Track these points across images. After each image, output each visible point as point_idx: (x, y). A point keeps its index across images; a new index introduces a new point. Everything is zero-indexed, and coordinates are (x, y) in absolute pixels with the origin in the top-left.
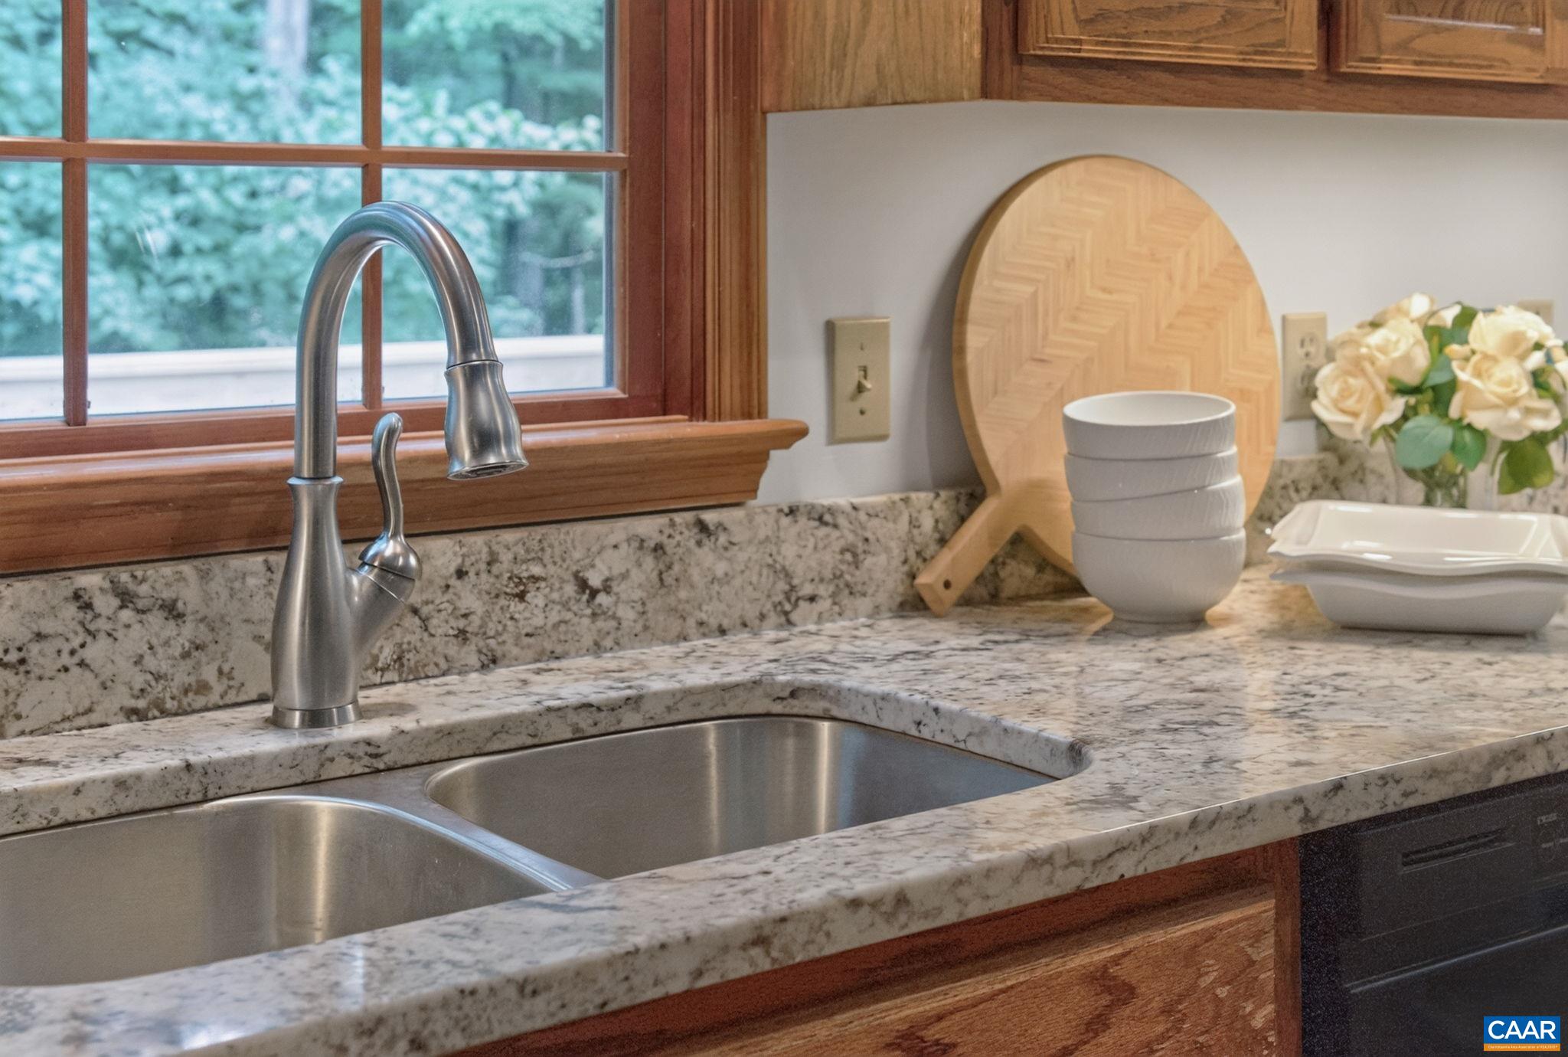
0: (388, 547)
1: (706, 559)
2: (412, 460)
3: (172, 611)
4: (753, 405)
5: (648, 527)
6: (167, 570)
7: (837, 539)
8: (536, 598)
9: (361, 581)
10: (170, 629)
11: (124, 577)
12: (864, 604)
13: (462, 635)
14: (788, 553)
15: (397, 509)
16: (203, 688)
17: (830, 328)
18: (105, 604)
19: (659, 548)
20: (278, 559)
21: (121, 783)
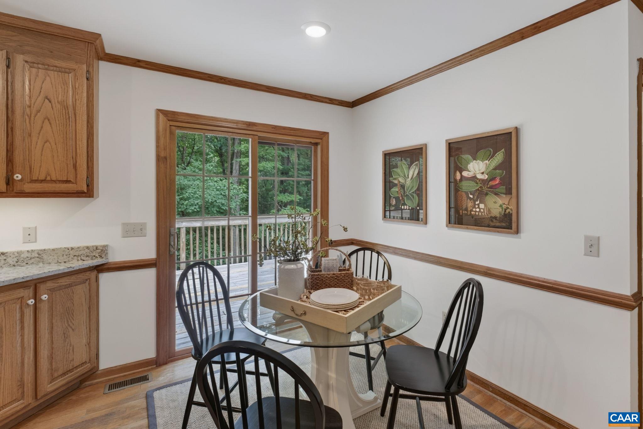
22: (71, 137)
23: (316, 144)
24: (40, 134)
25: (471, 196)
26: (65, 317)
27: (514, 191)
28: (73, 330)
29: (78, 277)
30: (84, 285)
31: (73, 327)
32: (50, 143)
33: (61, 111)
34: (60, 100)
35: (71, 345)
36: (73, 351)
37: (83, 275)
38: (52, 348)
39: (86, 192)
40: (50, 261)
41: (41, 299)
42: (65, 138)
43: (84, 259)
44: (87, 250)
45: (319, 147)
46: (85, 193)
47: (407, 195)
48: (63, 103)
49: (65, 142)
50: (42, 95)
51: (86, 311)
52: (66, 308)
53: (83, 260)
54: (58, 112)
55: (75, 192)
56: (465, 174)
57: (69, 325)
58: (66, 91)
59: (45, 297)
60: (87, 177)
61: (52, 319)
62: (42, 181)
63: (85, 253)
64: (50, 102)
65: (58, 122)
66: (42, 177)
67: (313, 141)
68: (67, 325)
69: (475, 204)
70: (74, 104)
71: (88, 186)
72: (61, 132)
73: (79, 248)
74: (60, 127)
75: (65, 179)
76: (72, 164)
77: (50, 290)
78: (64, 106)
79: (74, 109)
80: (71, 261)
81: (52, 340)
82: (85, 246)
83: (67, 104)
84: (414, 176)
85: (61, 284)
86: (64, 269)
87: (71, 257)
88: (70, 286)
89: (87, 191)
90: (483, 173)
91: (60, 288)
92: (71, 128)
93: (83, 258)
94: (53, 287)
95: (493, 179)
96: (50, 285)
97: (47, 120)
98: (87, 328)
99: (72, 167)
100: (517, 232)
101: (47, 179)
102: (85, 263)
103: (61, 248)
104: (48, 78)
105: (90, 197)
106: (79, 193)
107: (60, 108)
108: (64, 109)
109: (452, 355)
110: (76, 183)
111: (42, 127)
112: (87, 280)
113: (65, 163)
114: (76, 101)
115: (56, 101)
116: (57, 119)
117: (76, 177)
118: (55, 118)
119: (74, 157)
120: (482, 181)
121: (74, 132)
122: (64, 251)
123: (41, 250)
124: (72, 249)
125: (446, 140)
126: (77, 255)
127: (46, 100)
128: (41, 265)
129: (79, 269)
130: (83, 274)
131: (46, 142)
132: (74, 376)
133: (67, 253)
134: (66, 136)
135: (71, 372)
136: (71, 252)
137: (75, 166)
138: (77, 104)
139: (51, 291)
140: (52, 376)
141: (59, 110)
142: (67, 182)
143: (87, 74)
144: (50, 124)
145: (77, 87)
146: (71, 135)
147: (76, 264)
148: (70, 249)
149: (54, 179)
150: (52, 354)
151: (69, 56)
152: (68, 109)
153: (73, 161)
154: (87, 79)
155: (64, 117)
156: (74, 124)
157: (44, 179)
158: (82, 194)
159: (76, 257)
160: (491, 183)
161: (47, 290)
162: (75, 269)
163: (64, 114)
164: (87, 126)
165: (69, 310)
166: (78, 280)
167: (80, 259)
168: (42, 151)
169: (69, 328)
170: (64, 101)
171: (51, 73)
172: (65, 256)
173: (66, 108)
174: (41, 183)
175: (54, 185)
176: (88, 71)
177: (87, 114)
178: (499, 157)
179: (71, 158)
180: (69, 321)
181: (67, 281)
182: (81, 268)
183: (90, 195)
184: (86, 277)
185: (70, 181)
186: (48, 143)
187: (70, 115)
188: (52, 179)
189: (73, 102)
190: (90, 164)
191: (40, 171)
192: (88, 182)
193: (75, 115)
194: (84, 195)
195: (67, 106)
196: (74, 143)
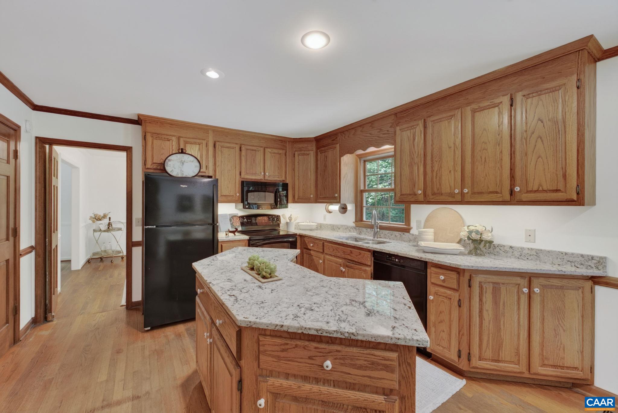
4: (409, 225)
22: (561, 149)
24: (534, 152)
26: (556, 315)
28: (564, 331)
29: (570, 282)
30: (576, 291)
31: (565, 328)
32: (542, 158)
33: (552, 127)
34: (550, 117)
35: (561, 344)
36: (564, 350)
37: (576, 282)
38: (544, 338)
39: (576, 200)
40: (546, 261)
41: (534, 291)
42: (555, 151)
43: (579, 266)
44: (581, 258)
46: (574, 201)
48: (553, 120)
49: (555, 155)
50: (536, 118)
51: (579, 319)
52: (557, 307)
53: (577, 267)
54: (548, 129)
55: (565, 200)
57: (559, 324)
58: (556, 108)
59: (537, 291)
60: (578, 186)
61: (543, 311)
62: (535, 191)
63: (578, 260)
64: (542, 122)
65: (548, 138)
66: (535, 188)
68: (558, 323)
70: (564, 117)
71: (578, 194)
72: (551, 146)
73: (573, 254)
74: (551, 142)
75: (555, 189)
76: (562, 174)
77: (542, 285)
78: (555, 122)
79: (564, 122)
80: (565, 265)
81: (543, 331)
82: (579, 254)
83: (557, 119)
85: (552, 283)
86: (554, 271)
87: (564, 262)
88: (562, 288)
89: (578, 199)
91: (552, 287)
92: (561, 141)
93: (577, 265)
94: (545, 284)
96: (542, 281)
97: (539, 139)
98: (579, 335)
99: (562, 177)
101: (540, 189)
102: (578, 270)
103: (555, 251)
104: (540, 102)
105: (580, 205)
106: (568, 201)
107: (550, 125)
108: (554, 125)
110: (566, 192)
111: (535, 146)
112: (580, 288)
113: (555, 175)
114: (565, 114)
115: (547, 120)
116: (548, 135)
117: (566, 186)
118: (546, 135)
119: (564, 167)
121: (564, 144)
122: (558, 254)
123: (539, 250)
124: (566, 254)
126: (571, 261)
127: (539, 121)
128: (538, 262)
129: (571, 275)
130: (576, 280)
131: (538, 158)
132: (565, 374)
133: (561, 257)
134: (556, 149)
135: (562, 369)
136: (565, 257)
137: (565, 176)
138: (567, 116)
139: (543, 287)
140: (543, 361)
141: (550, 126)
142: (557, 191)
143: (578, 83)
144: (542, 141)
145: (567, 100)
146: (561, 147)
147: (569, 269)
148: (564, 254)
149: (545, 188)
150: (543, 341)
151: (560, 74)
152: (558, 124)
153: (563, 171)
154: (578, 88)
155: (555, 131)
156: (564, 136)
157: (537, 190)
158: (572, 202)
159: (569, 262)
161: (540, 285)
162: (566, 273)
163: (554, 129)
164: (578, 134)
165: (560, 310)
166: (570, 285)
167: (573, 265)
168: (535, 166)
169: (559, 325)
170: (554, 118)
171: (543, 97)
172: (559, 260)
173: (556, 123)
174: (535, 193)
175: (545, 194)
176: (579, 80)
177: (577, 123)
179: (561, 169)
180: (560, 320)
181: (559, 282)
182: (572, 274)
183: (580, 204)
184: (578, 284)
185: (560, 190)
186: (540, 158)
187: (560, 129)
188: (544, 189)
189: (563, 116)
190: (580, 172)
191: (533, 184)
192: (578, 191)
193: (565, 127)
194: (575, 202)
195: (557, 121)
196: (564, 154)
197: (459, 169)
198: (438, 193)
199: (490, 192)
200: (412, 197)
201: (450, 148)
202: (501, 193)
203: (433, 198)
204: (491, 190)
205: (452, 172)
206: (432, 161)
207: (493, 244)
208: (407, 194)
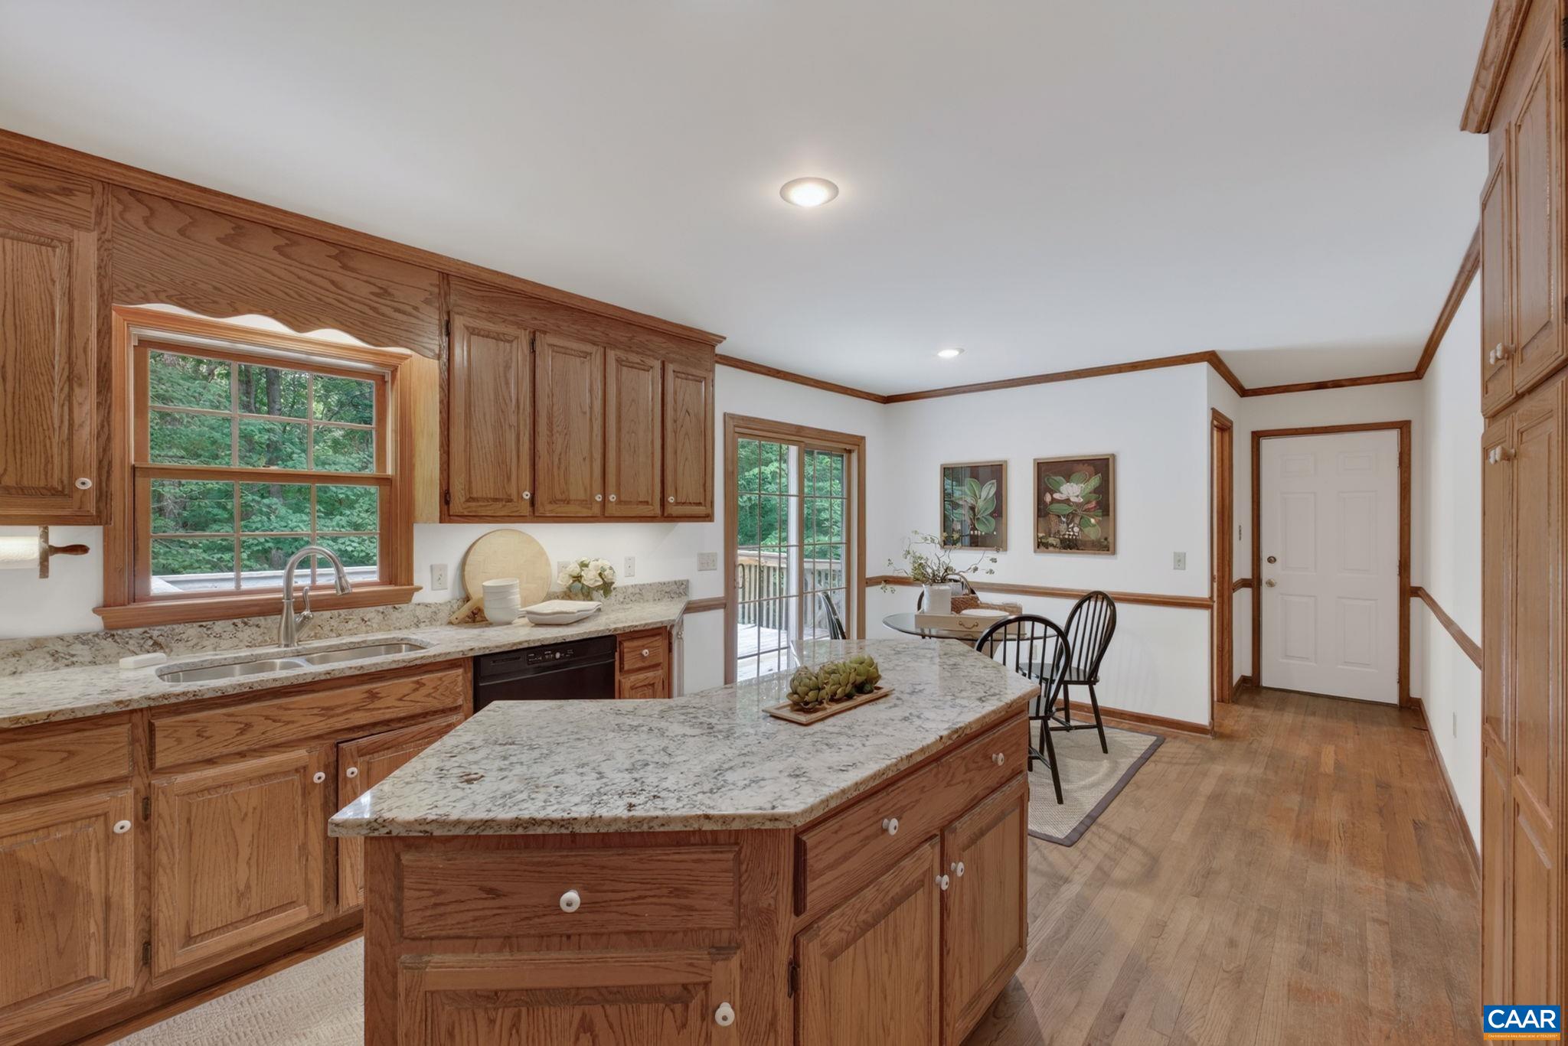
0: (305, 613)
1: (396, 614)
2: (311, 596)
3: (258, 626)
4: (410, 582)
5: (381, 608)
6: (257, 618)
7: (430, 610)
8: (351, 623)
9: (299, 620)
10: (258, 629)
11: (246, 620)
12: (439, 623)
13: (332, 630)
14: (418, 613)
15: (308, 606)
16: (266, 641)
17: (431, 566)
18: (240, 625)
19: (383, 613)
20: (279, 616)
21: (235, 658)
23: (849, 452)
24: (683, 451)
25: (1064, 520)
27: (1111, 514)
34: (696, 412)
40: (648, 598)
45: (854, 456)
47: (978, 519)
50: (684, 408)
53: (672, 598)
54: (694, 426)
56: (1057, 496)
58: (700, 402)
62: (683, 504)
64: (689, 415)
65: (694, 438)
67: (848, 447)
69: (1068, 528)
70: (705, 417)
79: (705, 423)
84: (990, 496)
87: (663, 594)
90: (1077, 496)
95: (1088, 502)
97: (687, 436)
99: (702, 488)
100: (1114, 553)
104: (688, 388)
106: (705, 517)
107: (695, 422)
108: (698, 422)
109: (1082, 667)
113: (698, 483)
115: (693, 415)
116: (694, 434)
119: (704, 477)
120: (1078, 505)
122: (658, 587)
124: (664, 584)
125: (1035, 460)
126: (668, 591)
127: (687, 413)
128: (641, 602)
131: (686, 460)
133: (660, 589)
136: (663, 588)
144: (689, 440)
148: (662, 585)
151: (700, 362)
152: (701, 423)
153: (703, 481)
160: (1086, 507)
168: (684, 471)
171: (690, 383)
172: (659, 593)
178: (1095, 481)
185: (701, 503)
189: (704, 414)
193: (705, 429)
197: (598, 456)
198: (562, 500)
199: (641, 502)
200: (504, 506)
201: (585, 413)
202: (652, 505)
203: (551, 511)
204: (640, 500)
205: (588, 460)
206: (551, 429)
207: (614, 586)
208: (487, 499)
